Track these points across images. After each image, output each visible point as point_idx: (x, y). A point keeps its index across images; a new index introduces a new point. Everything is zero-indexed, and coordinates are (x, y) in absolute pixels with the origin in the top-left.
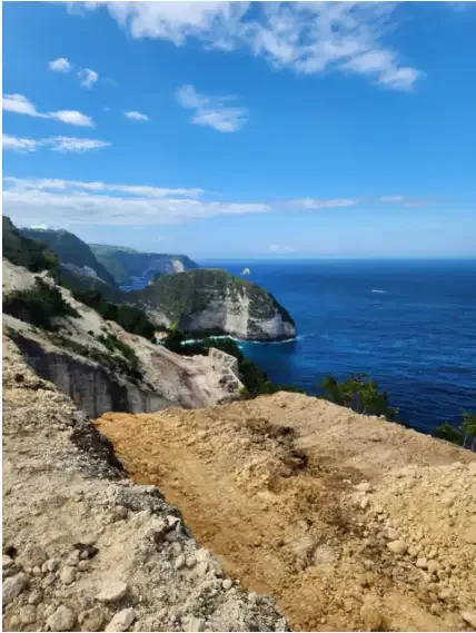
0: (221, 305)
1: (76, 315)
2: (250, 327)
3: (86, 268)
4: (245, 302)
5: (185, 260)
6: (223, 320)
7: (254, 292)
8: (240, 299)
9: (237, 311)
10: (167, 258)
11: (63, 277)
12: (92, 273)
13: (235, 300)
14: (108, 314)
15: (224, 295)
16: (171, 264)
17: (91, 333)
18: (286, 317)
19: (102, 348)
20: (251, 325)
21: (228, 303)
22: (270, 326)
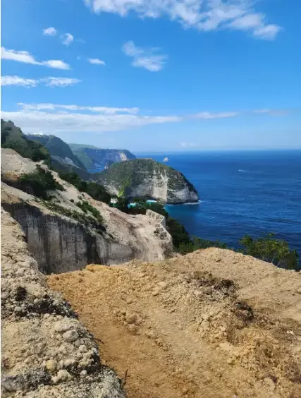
0: (150, 181)
1: (62, 189)
2: (168, 195)
3: (66, 158)
4: (165, 179)
5: (127, 153)
6: (151, 190)
7: (172, 172)
8: (162, 177)
9: (161, 185)
10: (116, 152)
11: (53, 165)
12: (71, 162)
13: (159, 178)
14: (82, 188)
15: (153, 175)
16: (118, 155)
17: (72, 201)
18: (191, 188)
19: (80, 211)
20: (169, 194)
21: (155, 179)
22: (181, 194)
